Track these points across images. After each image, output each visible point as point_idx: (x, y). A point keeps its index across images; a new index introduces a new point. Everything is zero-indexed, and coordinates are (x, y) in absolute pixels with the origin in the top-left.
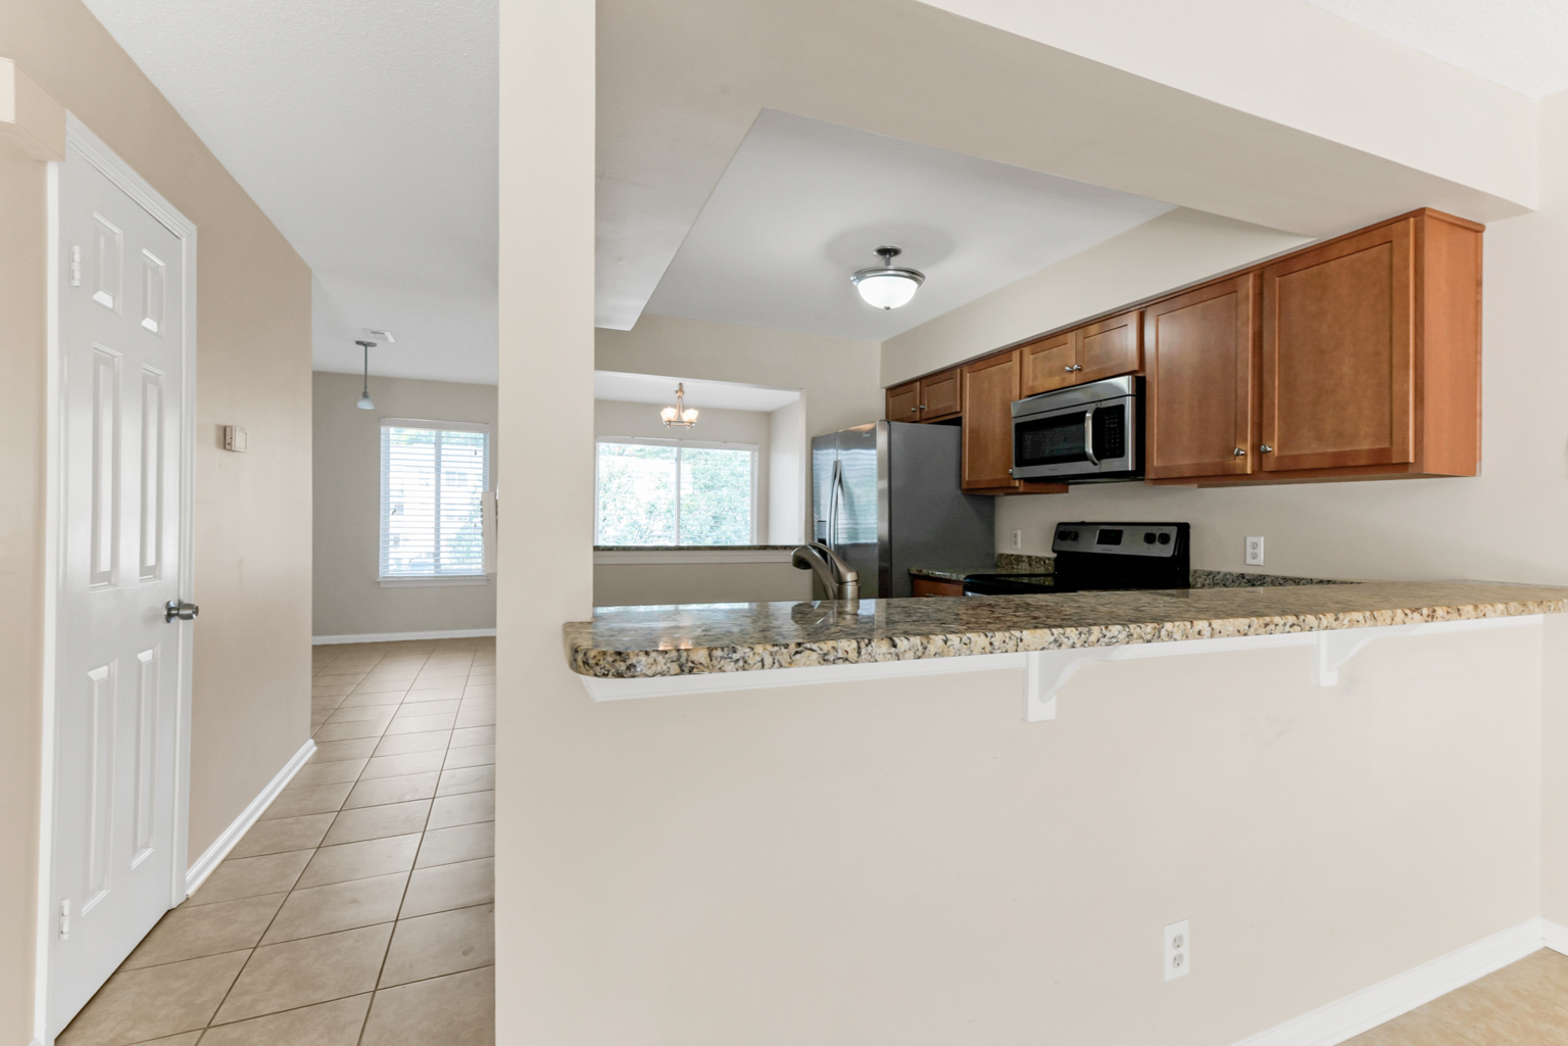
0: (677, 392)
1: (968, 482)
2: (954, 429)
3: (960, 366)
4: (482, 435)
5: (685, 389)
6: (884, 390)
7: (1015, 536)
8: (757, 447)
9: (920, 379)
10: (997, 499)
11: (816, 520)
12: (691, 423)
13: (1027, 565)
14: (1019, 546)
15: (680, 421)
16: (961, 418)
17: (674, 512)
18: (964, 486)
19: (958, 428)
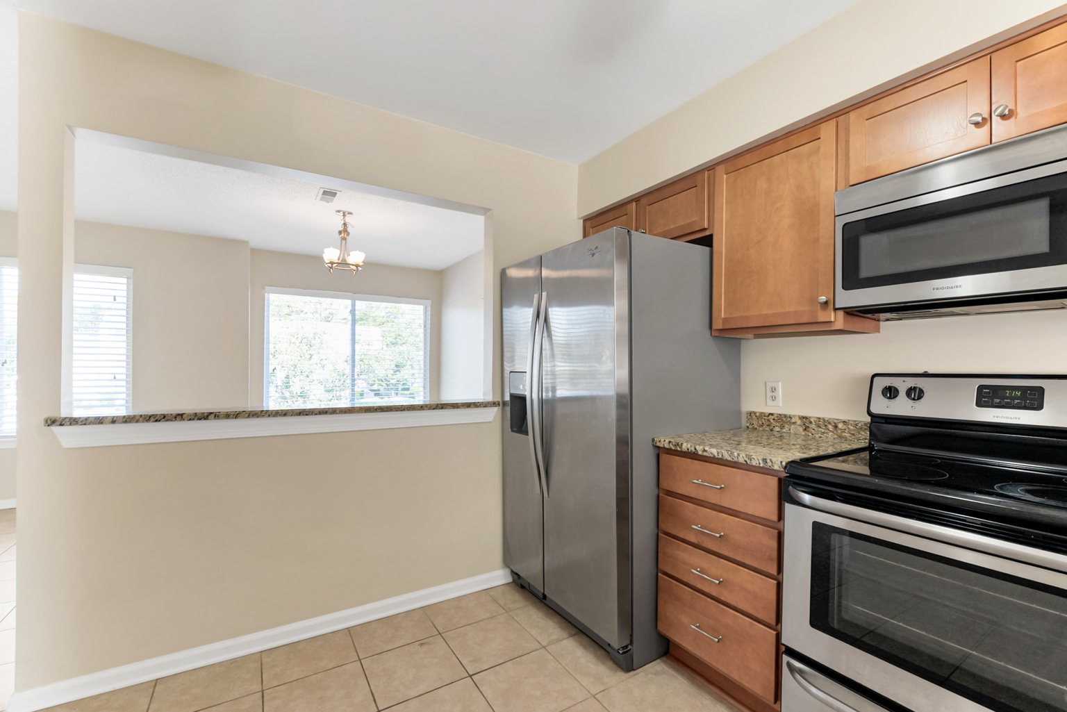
0: (340, 232)
1: (725, 320)
2: (702, 250)
3: (711, 167)
4: (125, 280)
5: (349, 229)
6: (581, 222)
7: (773, 390)
8: (429, 302)
9: (637, 199)
10: (743, 342)
11: (507, 369)
12: (357, 266)
13: (801, 429)
14: (780, 402)
15: (344, 263)
16: (711, 236)
17: (350, 362)
18: (718, 325)
19: (707, 249)
